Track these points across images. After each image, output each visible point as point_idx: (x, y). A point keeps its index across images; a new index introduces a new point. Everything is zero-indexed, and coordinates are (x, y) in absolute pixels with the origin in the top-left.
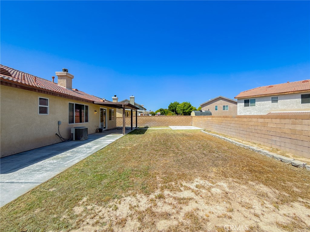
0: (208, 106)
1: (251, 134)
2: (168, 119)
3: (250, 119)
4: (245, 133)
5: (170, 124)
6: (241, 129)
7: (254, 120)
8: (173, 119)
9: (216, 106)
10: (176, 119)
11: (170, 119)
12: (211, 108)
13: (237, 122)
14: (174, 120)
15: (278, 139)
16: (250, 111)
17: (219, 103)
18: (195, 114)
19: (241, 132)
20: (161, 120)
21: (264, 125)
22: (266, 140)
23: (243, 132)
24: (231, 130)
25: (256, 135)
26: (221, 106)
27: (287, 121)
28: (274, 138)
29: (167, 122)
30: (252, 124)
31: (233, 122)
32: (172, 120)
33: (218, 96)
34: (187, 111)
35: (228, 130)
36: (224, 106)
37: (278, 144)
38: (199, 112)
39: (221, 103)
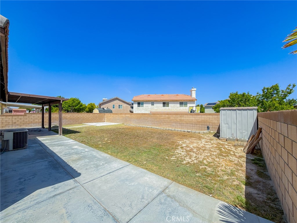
0: (107, 104)
1: (162, 123)
2: (81, 116)
3: (161, 115)
4: (158, 123)
5: (84, 122)
6: (156, 121)
7: (163, 116)
8: (87, 116)
9: (114, 105)
10: (90, 116)
11: (84, 116)
12: (109, 106)
13: (153, 117)
14: (88, 118)
15: (175, 124)
16: (141, 110)
17: (115, 102)
18: (99, 112)
19: (155, 123)
20: (73, 118)
21: (169, 118)
22: (169, 125)
23: (157, 123)
24: (148, 122)
25: (165, 123)
26: (117, 105)
27: (179, 116)
28: (173, 124)
29: (80, 120)
30: (162, 118)
31: (150, 117)
32: (85, 118)
33: (116, 97)
34: (76, 108)
35: (146, 122)
36: (119, 105)
37: (175, 126)
38: (102, 109)
39: (117, 103)
